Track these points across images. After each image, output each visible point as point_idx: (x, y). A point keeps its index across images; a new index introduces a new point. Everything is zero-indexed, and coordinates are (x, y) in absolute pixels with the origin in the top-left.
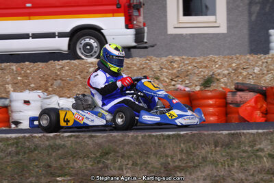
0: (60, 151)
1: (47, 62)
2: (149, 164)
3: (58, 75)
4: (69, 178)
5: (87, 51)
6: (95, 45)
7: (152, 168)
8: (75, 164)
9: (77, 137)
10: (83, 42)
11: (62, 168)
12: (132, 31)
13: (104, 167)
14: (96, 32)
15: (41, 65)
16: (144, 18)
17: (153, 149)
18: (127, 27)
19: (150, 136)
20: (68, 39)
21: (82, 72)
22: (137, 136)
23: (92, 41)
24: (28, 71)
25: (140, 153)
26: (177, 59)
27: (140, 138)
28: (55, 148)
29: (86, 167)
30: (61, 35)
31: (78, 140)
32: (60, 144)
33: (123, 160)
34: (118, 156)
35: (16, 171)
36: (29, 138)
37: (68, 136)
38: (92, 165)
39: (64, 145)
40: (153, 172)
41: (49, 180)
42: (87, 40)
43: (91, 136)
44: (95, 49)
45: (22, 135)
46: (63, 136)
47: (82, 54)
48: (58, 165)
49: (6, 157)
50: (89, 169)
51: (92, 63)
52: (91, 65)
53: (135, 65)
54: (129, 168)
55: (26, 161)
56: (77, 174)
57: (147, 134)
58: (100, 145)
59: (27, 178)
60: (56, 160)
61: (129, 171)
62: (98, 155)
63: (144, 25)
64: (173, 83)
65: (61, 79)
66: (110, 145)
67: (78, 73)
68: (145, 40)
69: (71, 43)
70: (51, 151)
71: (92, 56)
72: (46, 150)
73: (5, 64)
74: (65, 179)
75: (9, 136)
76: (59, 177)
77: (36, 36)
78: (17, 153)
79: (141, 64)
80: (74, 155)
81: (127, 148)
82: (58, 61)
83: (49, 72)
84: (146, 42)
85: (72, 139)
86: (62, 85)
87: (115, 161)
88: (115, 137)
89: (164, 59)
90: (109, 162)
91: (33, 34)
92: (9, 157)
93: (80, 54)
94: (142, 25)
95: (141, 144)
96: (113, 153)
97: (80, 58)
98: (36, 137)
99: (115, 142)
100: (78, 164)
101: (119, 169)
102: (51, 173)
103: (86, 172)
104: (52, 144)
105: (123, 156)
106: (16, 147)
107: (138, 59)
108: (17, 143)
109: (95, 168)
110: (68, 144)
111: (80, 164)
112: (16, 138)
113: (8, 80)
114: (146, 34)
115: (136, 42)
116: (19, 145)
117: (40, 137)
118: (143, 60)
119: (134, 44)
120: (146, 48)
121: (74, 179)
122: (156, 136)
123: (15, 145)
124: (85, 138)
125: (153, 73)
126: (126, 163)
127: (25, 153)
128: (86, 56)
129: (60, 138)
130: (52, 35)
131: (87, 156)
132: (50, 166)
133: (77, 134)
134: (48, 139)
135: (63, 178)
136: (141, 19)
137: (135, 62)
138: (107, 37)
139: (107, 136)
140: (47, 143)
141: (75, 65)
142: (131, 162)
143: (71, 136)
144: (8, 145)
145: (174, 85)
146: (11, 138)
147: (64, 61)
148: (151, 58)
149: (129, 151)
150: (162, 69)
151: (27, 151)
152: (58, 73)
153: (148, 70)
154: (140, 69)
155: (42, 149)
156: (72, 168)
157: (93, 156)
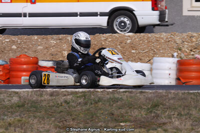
0: (118, 103)
1: (94, 35)
2: (191, 114)
3: (103, 45)
4: (129, 124)
5: (122, 27)
6: (128, 22)
8: (133, 113)
9: (131, 92)
10: (119, 20)
11: (123, 116)
12: (157, 13)
13: (156, 116)
14: (128, 12)
18: (153, 9)
19: (189, 93)
20: (107, 17)
21: (121, 43)
23: (126, 20)
26: (195, 34)
28: (116, 100)
29: (142, 116)
30: (102, 14)
31: (132, 95)
32: (118, 98)
35: (87, 117)
36: (93, 92)
37: (124, 92)
38: (146, 115)
39: (121, 98)
41: (115, 125)
42: (122, 19)
43: (141, 92)
44: (128, 26)
45: (88, 90)
46: (119, 92)
47: (118, 29)
48: (119, 113)
49: (77, 106)
50: (144, 117)
51: (129, 36)
52: (129, 38)
53: (162, 38)
54: (176, 117)
58: (149, 99)
59: (97, 123)
61: (176, 119)
62: (149, 106)
63: (166, 8)
64: (192, 53)
67: (118, 44)
68: (166, 20)
69: (110, 20)
70: (112, 103)
71: (125, 31)
72: (108, 101)
73: (62, 35)
75: (77, 90)
76: (121, 122)
77: (82, 15)
78: (86, 104)
79: (167, 38)
80: (131, 106)
82: (103, 34)
83: (96, 42)
84: (167, 22)
85: (127, 94)
88: (160, 93)
89: (185, 35)
90: (159, 112)
91: (80, 13)
93: (116, 29)
94: (164, 8)
99: (161, 97)
101: (168, 118)
102: (115, 119)
103: (143, 120)
104: (111, 97)
106: (84, 99)
107: (164, 34)
108: (85, 96)
109: (149, 116)
110: (125, 98)
111: (136, 113)
112: (82, 92)
113: (64, 48)
114: (167, 15)
115: (160, 21)
116: (87, 97)
117: (101, 92)
118: (168, 35)
119: (158, 23)
120: (167, 25)
121: (134, 125)
123: (83, 97)
124: (137, 93)
125: (176, 45)
126: (172, 113)
127: (91, 103)
128: (121, 31)
129: (117, 93)
130: (95, 14)
131: (140, 107)
132: (113, 114)
133: (130, 90)
134: (108, 93)
135: (125, 124)
137: (162, 36)
138: (137, 17)
140: (107, 96)
141: (116, 38)
142: (176, 113)
143: (126, 92)
144: (77, 97)
145: (193, 55)
146: (79, 92)
147: (108, 35)
148: (175, 34)
149: (174, 105)
150: (183, 42)
151: (93, 102)
152: (103, 43)
153: (172, 43)
154: (166, 42)
155: (105, 101)
156: (130, 116)
157: (145, 107)
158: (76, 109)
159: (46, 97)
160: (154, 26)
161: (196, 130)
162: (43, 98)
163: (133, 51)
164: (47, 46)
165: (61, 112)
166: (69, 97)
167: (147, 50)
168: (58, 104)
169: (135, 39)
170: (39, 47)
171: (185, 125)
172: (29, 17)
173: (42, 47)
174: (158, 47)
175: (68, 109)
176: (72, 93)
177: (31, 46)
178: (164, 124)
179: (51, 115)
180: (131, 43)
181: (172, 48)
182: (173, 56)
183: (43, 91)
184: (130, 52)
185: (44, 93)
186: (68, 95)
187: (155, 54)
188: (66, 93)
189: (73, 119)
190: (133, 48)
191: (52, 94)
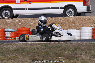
0: (60, 48)
1: (56, 17)
2: (91, 53)
3: (60, 22)
4: (63, 57)
5: (70, 14)
6: (73, 11)
7: (92, 54)
8: (65, 52)
9: (66, 43)
10: (69, 10)
11: (61, 54)
12: (86, 7)
13: (75, 54)
14: (73, 7)
15: (54, 18)
16: (90, 2)
17: (93, 48)
18: (84, 5)
19: (91, 43)
20: (63, 9)
21: (68, 21)
22: (87, 43)
23: (72, 10)
24: (50, 20)
25: (88, 49)
27: (88, 44)
28: (58, 47)
30: (61, 8)
31: (67, 44)
32: (60, 46)
33: (82, 51)
34: (80, 50)
35: (45, 54)
36: (49, 43)
38: (71, 53)
39: (61, 46)
40: (92, 56)
41: (56, 58)
42: (70, 10)
43: (71, 43)
44: (73, 13)
45: (47, 42)
46: (61, 43)
47: (68, 14)
48: (59, 53)
49: (41, 50)
50: (70, 54)
51: (72, 18)
52: (72, 19)
53: (87, 18)
54: (84, 54)
55: (48, 51)
56: (66, 56)
57: (90, 42)
58: (74, 46)
59: (48, 57)
60: (59, 51)
61: (84, 55)
62: (73, 49)
63: (90, 5)
65: (61, 23)
66: (78, 46)
67: (67, 21)
68: (90, 10)
69: (65, 11)
70: (57, 48)
71: (72, 15)
72: (55, 47)
74: (62, 57)
75: (43, 42)
76: (59, 57)
77: (52, 8)
78: (45, 49)
79: (89, 18)
80: (65, 49)
81: (83, 47)
82: (60, 17)
83: (57, 21)
85: (64, 44)
86: (61, 25)
87: (79, 52)
88: (79, 43)
90: (77, 52)
91: (51, 8)
92: (42, 50)
93: (67, 15)
94: (89, 5)
95: (88, 46)
96: (78, 49)
97: (67, 16)
98: (52, 43)
99: (79, 45)
100: (66, 53)
101: (81, 55)
102: (57, 56)
103: (69, 55)
105: (82, 50)
106: (45, 46)
107: (88, 16)
108: (45, 45)
109: (72, 54)
110: (63, 45)
111: (67, 53)
112: (45, 43)
114: (91, 8)
115: (87, 10)
116: (46, 46)
117: (53, 43)
118: (89, 17)
119: (86, 11)
120: (91, 12)
121: (65, 58)
122: (94, 43)
124: (69, 44)
125: (93, 21)
126: (83, 52)
127: (48, 49)
128: (70, 15)
129: (60, 43)
130: (58, 8)
131: (69, 50)
132: (56, 53)
133: (66, 42)
134: (56, 44)
135: (61, 57)
136: (89, 3)
137: (87, 17)
138: (77, 9)
139: (77, 43)
140: (56, 45)
141: (66, 18)
142: (85, 52)
143: (64, 43)
144: (42, 46)
146: (43, 43)
147: (62, 17)
148: (92, 16)
149: (84, 48)
151: (49, 48)
152: (60, 21)
153: (91, 20)
154: (88, 20)
155: (54, 47)
156: (64, 54)
157: (72, 50)
158: (41, 51)
159: (28, 46)
160: (85, 13)
161: (91, 60)
162: (27, 47)
163: (73, 24)
164: (35, 23)
165: (34, 52)
166: (39, 46)
167: (79, 24)
168: (33, 49)
169: (74, 19)
170: (31, 23)
171: (87, 58)
172: (28, 10)
173: (32, 23)
174: (85, 22)
175: (37, 51)
176: (40, 44)
177: (27, 23)
178: (78, 57)
179: (29, 54)
180: (72, 21)
181: (91, 23)
182: (91, 26)
183: (27, 43)
184: (72, 25)
185: (28, 44)
186: (38, 45)
187: (83, 25)
188: (37, 44)
189: (39, 56)
190: (73, 23)
191: (31, 45)
